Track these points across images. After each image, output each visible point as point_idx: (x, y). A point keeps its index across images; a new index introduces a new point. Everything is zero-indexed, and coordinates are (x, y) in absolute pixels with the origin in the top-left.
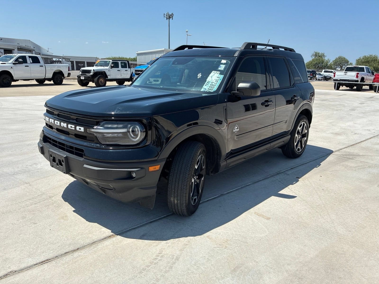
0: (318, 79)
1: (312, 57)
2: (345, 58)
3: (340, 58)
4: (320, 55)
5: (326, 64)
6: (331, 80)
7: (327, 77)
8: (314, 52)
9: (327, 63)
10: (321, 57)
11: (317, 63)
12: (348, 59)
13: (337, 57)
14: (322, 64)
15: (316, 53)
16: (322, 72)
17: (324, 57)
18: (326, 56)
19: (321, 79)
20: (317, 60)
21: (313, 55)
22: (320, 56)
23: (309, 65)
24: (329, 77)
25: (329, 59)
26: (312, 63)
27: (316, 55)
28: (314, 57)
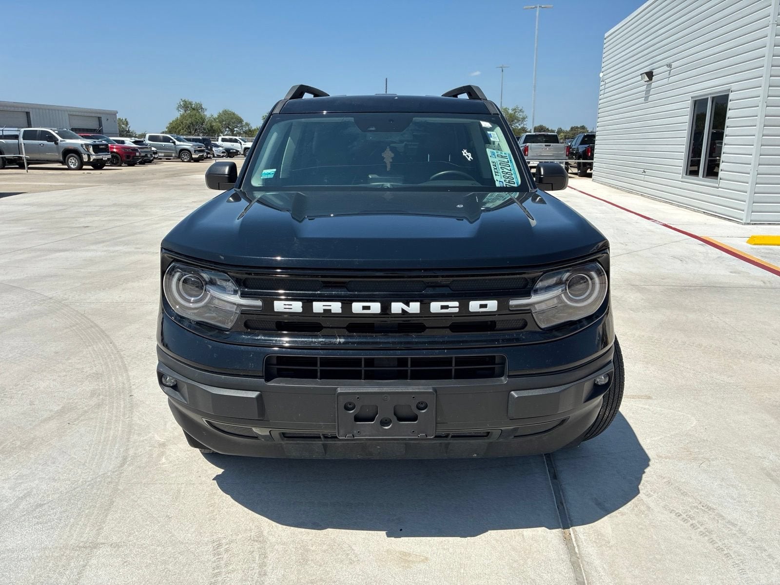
0: (217, 155)
1: (179, 111)
2: (234, 114)
3: (225, 112)
4: (193, 106)
5: (209, 124)
6: (239, 156)
7: (231, 151)
8: (182, 100)
9: (211, 123)
10: (197, 110)
11: (192, 122)
12: (240, 116)
13: (221, 112)
14: (202, 124)
15: (185, 101)
16: (218, 141)
17: (201, 111)
18: (206, 110)
19: (222, 155)
20: (191, 116)
21: (180, 106)
22: (194, 109)
23: (178, 128)
24: (234, 151)
25: (212, 116)
26: (182, 123)
27: (186, 106)
28: (182, 112)
